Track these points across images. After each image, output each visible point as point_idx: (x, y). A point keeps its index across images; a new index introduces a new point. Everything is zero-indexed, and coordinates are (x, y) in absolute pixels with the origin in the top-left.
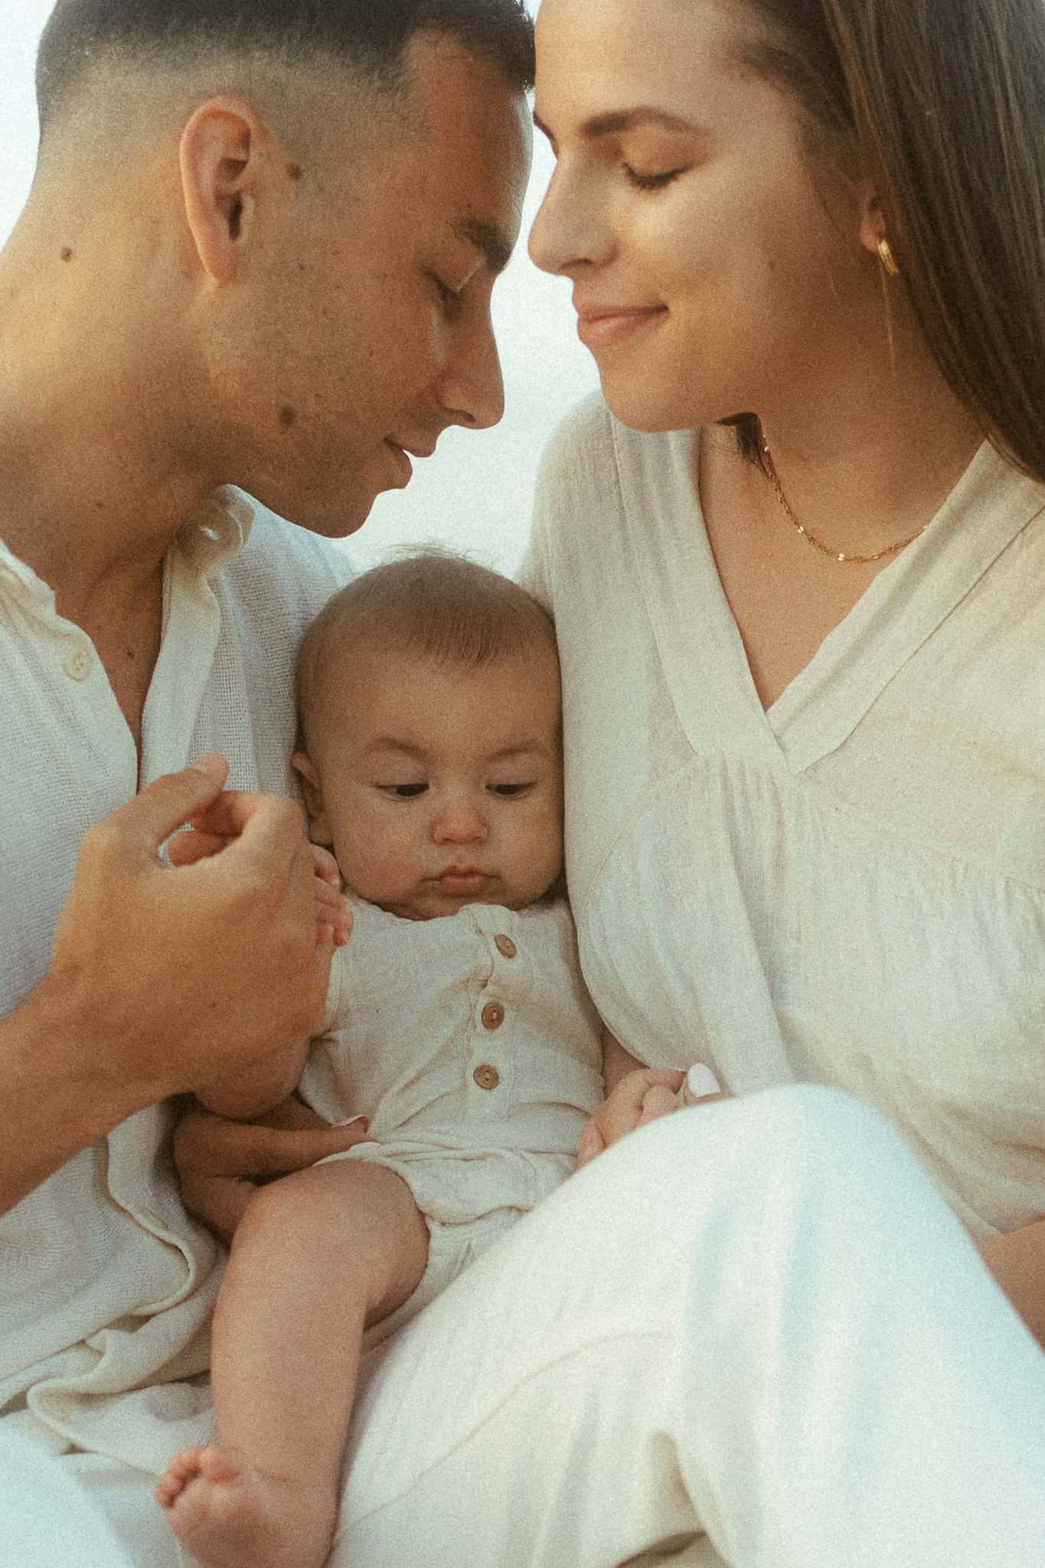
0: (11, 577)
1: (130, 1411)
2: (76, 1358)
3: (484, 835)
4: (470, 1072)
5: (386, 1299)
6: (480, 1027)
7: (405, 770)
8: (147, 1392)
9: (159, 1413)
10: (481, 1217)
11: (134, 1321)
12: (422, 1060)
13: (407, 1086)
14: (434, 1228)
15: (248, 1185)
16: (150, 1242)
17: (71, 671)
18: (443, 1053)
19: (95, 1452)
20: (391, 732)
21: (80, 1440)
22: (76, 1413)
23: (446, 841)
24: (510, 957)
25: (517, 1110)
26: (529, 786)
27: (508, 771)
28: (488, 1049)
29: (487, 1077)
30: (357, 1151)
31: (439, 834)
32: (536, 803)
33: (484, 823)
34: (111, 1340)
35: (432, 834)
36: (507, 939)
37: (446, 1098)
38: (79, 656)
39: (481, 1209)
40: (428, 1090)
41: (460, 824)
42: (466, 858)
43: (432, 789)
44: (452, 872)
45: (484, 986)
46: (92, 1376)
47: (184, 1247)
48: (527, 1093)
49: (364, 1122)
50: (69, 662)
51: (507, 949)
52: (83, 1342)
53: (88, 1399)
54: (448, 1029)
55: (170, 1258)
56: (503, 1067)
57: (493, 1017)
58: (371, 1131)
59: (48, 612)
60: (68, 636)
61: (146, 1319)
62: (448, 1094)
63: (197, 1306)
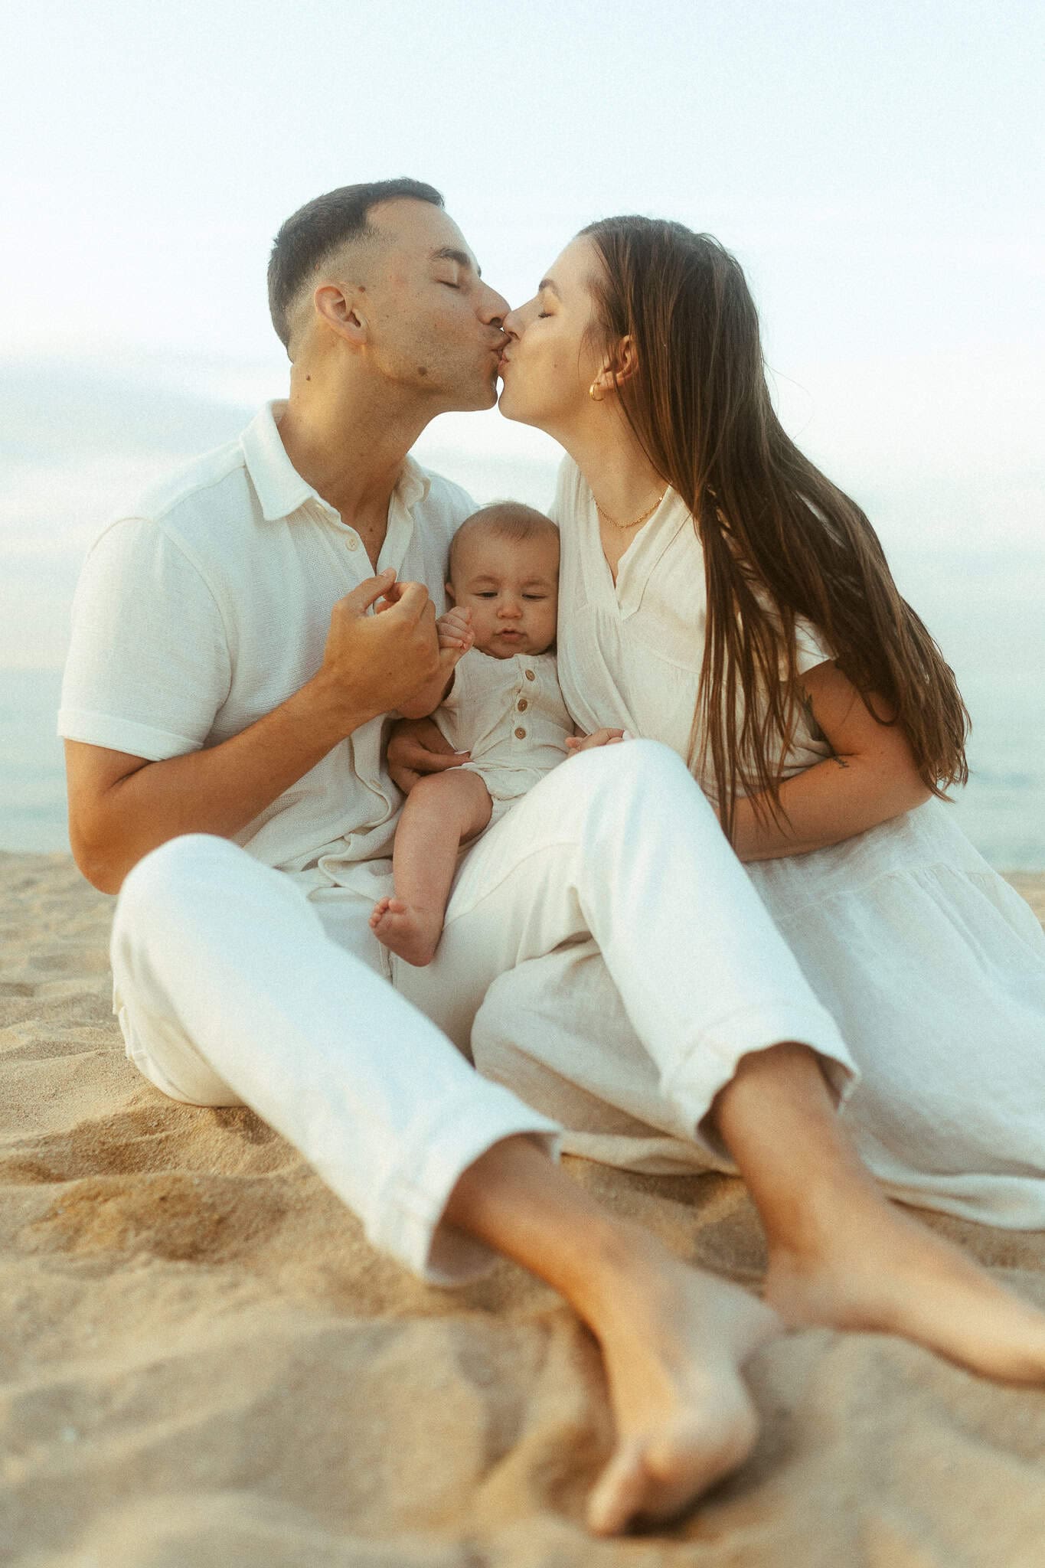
0: (320, 507)
1: (361, 872)
2: (339, 845)
3: (519, 614)
4: (513, 731)
5: (471, 830)
6: (517, 710)
7: (486, 587)
8: (373, 862)
9: (375, 873)
10: (515, 797)
11: (365, 830)
12: (491, 727)
13: (485, 738)
14: (495, 801)
15: (416, 775)
16: (373, 795)
17: (350, 547)
18: (502, 721)
19: (344, 887)
20: (484, 573)
21: (339, 882)
22: (341, 871)
23: (503, 617)
24: (532, 680)
25: (533, 749)
26: (542, 597)
27: (531, 590)
28: (520, 720)
29: (521, 733)
30: (464, 766)
31: (500, 614)
32: (543, 604)
33: (519, 610)
34: (353, 838)
35: (497, 615)
36: (531, 672)
37: (503, 742)
38: (352, 541)
39: (516, 794)
40: (493, 740)
41: (508, 610)
42: (510, 625)
43: (499, 594)
44: (506, 632)
45: (519, 692)
46: (348, 853)
47: (385, 796)
48: (538, 741)
49: (469, 753)
50: (348, 542)
51: (530, 676)
52: (343, 838)
53: (347, 864)
54: (503, 712)
55: (379, 800)
56: (526, 727)
57: (523, 705)
58: (471, 757)
59: (338, 522)
60: (344, 532)
61: (372, 828)
62: (504, 740)
63: (390, 825)
